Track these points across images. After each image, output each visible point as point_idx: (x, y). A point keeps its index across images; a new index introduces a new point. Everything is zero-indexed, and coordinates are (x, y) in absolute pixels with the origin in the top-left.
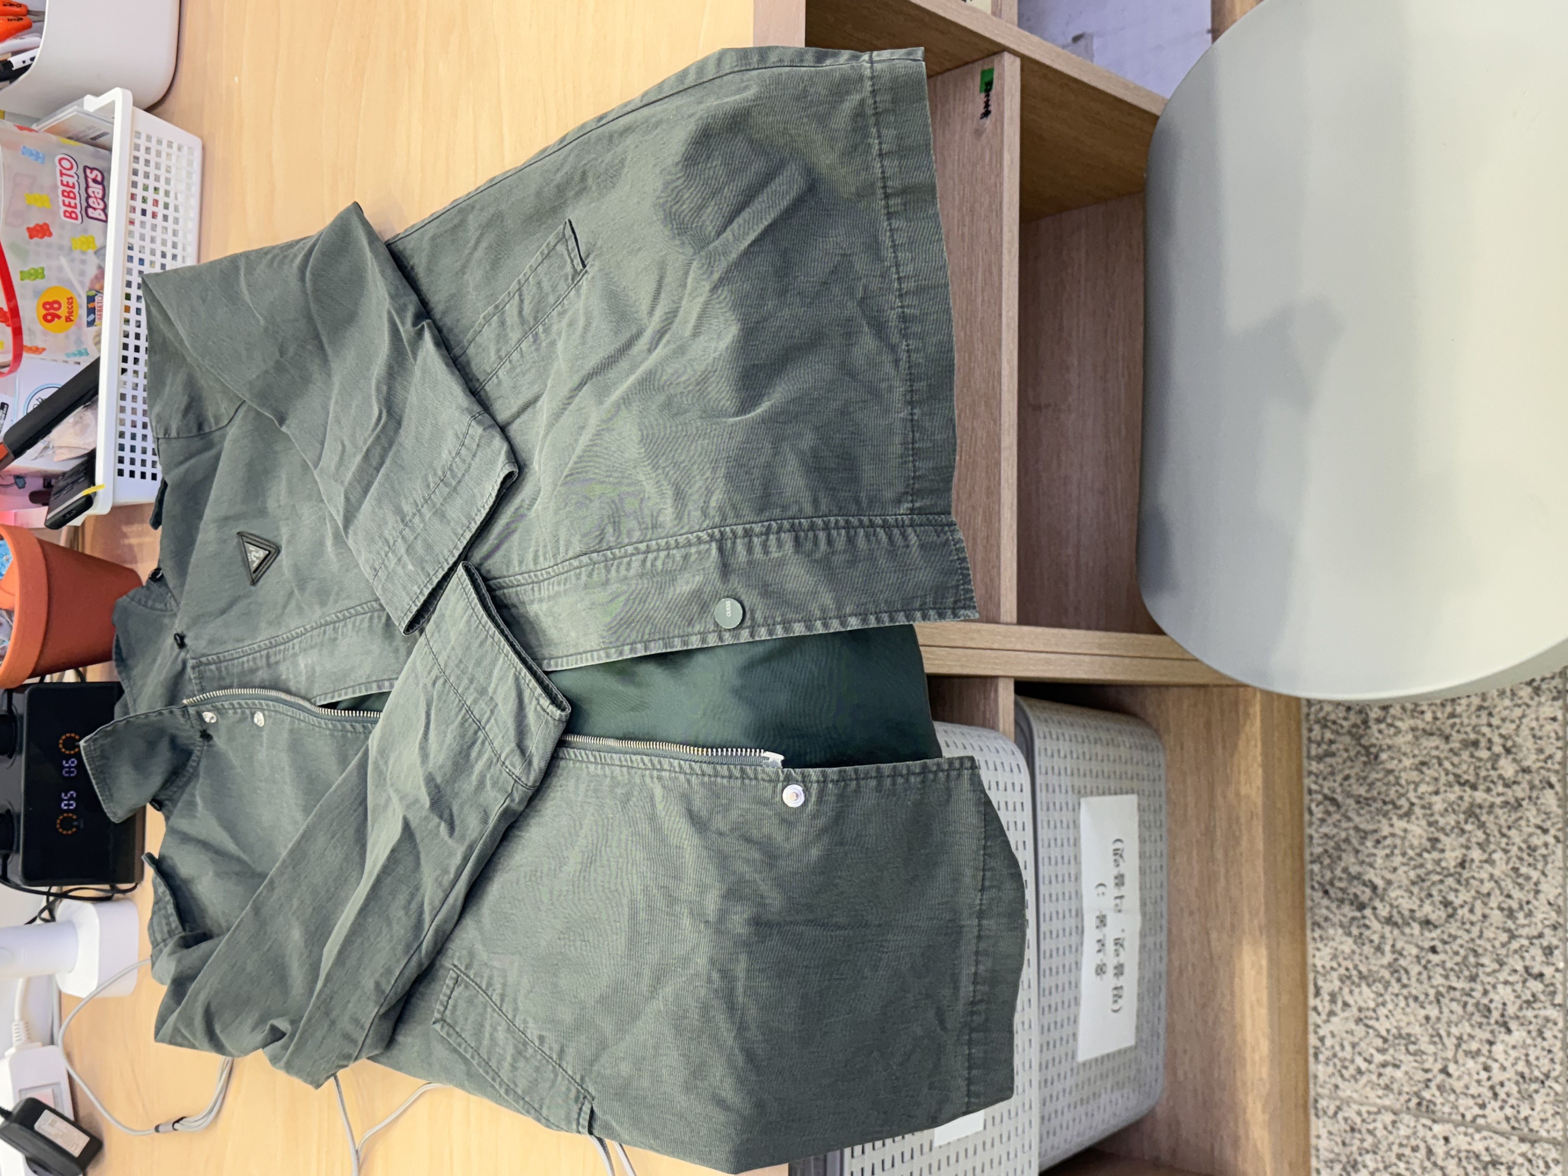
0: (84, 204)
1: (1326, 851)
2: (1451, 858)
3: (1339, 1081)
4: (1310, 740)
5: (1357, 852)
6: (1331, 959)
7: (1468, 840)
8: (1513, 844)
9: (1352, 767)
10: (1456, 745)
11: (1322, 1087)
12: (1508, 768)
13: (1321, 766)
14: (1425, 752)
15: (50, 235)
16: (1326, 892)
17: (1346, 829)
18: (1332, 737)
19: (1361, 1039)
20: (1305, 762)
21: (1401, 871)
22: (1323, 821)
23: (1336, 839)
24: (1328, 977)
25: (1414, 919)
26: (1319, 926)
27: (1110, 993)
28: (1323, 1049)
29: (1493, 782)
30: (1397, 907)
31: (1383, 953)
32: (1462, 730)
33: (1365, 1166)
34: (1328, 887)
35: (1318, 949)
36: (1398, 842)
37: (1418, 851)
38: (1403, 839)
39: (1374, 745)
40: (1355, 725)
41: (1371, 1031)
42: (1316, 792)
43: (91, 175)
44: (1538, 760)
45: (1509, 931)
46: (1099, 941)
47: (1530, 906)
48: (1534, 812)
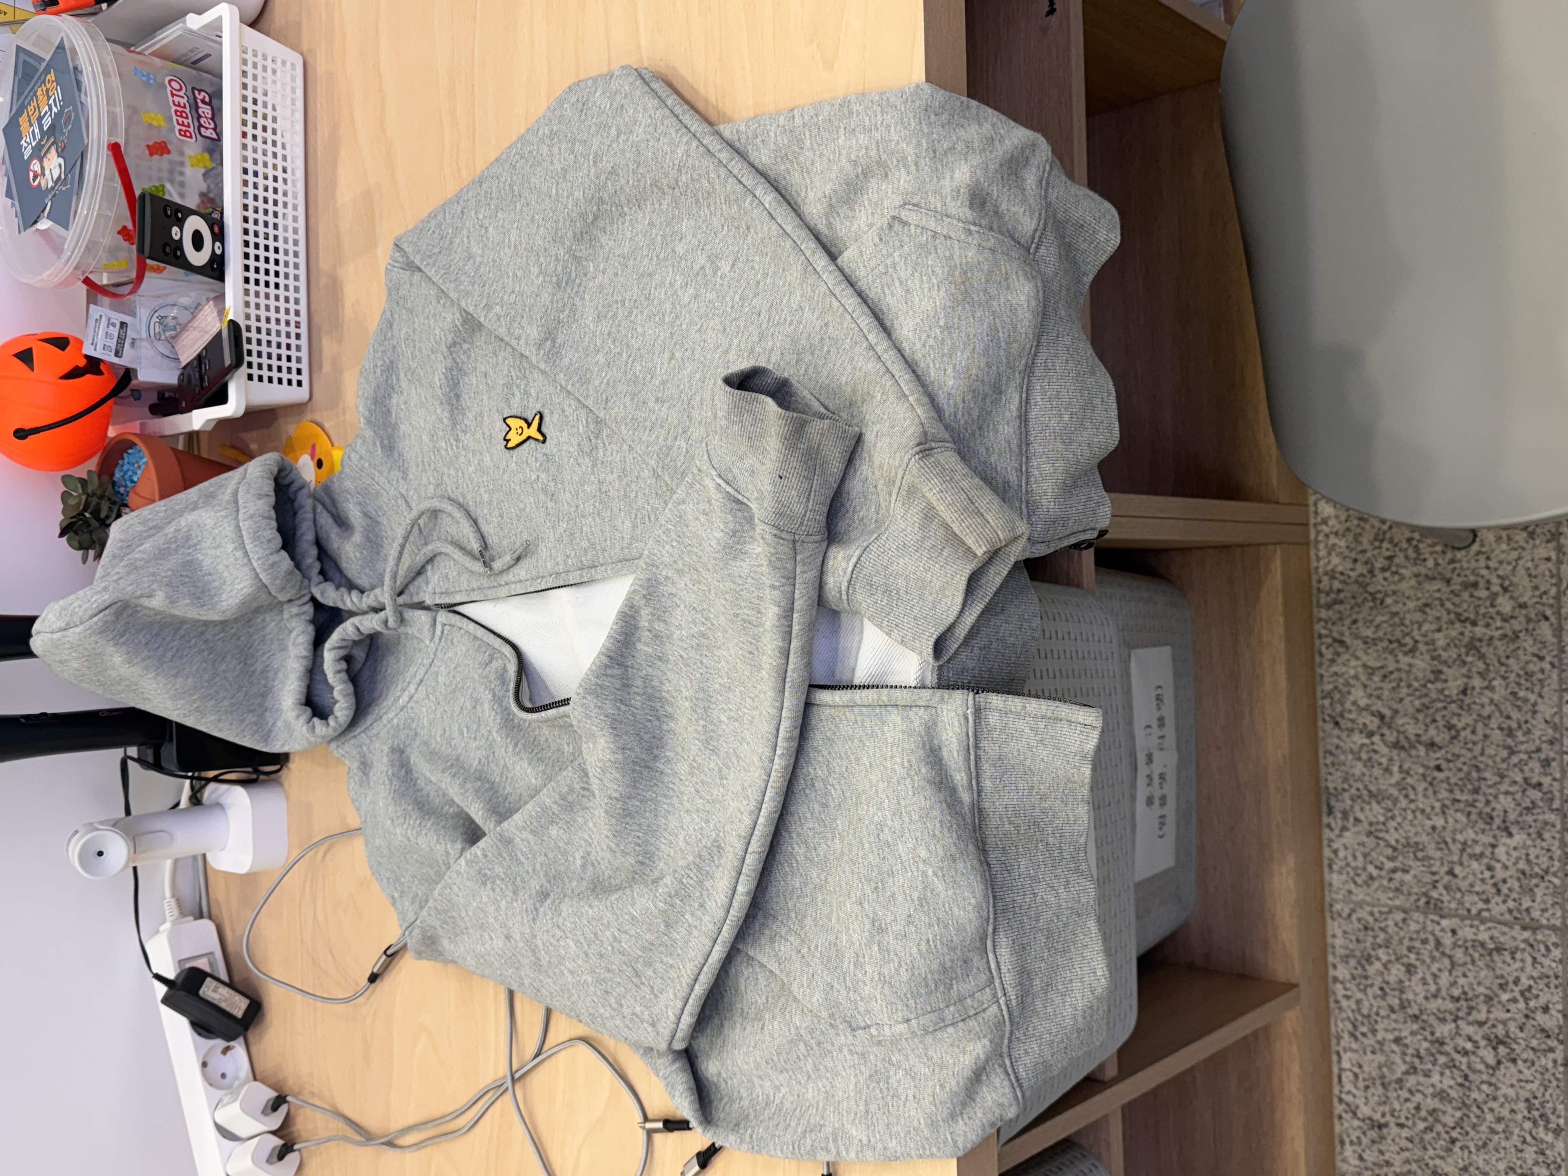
0: (196, 124)
1: (1336, 688)
2: (1454, 687)
3: (1352, 886)
4: (1319, 590)
5: (1365, 686)
6: (1343, 782)
7: (1469, 670)
8: (1512, 671)
9: (1359, 612)
10: (1456, 587)
11: (1337, 893)
12: (1505, 605)
13: (1330, 613)
14: (1427, 595)
15: (169, 152)
16: (1337, 724)
17: (1354, 667)
18: (1340, 586)
19: (1372, 850)
20: (1315, 610)
21: (1408, 700)
22: (1333, 661)
23: (1346, 676)
24: (1340, 797)
25: (1420, 743)
26: (1331, 753)
27: (1157, 821)
28: (1337, 861)
29: (1492, 618)
30: (1404, 732)
31: (1391, 774)
32: (1463, 573)
33: (1378, 959)
34: (1338, 719)
35: (1330, 774)
36: (1404, 675)
37: (1422, 682)
38: (1408, 672)
39: (1380, 592)
40: (1362, 575)
41: (1382, 843)
42: (1326, 636)
43: (200, 97)
44: (1534, 596)
45: (1509, 747)
46: (1148, 776)
47: (1529, 725)
48: (1531, 642)
